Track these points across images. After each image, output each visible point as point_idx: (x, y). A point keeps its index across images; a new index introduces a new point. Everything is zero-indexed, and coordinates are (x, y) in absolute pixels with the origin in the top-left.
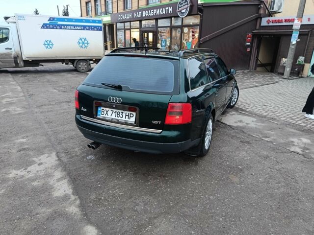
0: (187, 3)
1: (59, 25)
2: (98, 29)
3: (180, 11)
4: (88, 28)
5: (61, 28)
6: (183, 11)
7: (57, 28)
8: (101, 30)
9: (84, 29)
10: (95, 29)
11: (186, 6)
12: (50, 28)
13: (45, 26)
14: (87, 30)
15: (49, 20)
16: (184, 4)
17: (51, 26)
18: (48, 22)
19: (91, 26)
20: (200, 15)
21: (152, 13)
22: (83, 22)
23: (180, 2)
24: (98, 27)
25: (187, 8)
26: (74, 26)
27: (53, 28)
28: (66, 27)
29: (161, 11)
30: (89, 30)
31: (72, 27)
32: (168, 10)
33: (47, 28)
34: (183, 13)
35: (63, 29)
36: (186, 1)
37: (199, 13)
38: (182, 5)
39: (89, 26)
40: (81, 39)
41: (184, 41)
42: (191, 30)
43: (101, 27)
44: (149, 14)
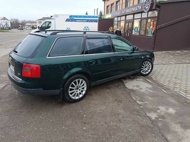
0: (149, 2)
1: (74, 20)
2: (95, 21)
3: (145, 8)
4: (89, 21)
5: (75, 21)
6: (146, 8)
7: (73, 21)
8: (97, 22)
9: (87, 22)
10: (94, 21)
11: (149, 4)
12: (70, 21)
13: (67, 20)
14: (89, 22)
15: (70, 17)
16: (147, 3)
17: (70, 20)
18: (69, 18)
19: (92, 20)
20: (158, 10)
21: (131, 10)
22: (87, 18)
23: (145, 2)
24: (95, 20)
25: (149, 6)
26: (82, 20)
27: (71, 21)
28: (78, 21)
29: (135, 9)
30: (90, 22)
31: (81, 21)
32: (139, 7)
33: (68, 21)
34: (147, 9)
35: (76, 21)
36: (149, 1)
37: (157, 8)
38: (146, 4)
39: (90, 20)
40: (85, 27)
41: (147, 28)
42: (152, 20)
43: (97, 20)
44: (129, 11)
